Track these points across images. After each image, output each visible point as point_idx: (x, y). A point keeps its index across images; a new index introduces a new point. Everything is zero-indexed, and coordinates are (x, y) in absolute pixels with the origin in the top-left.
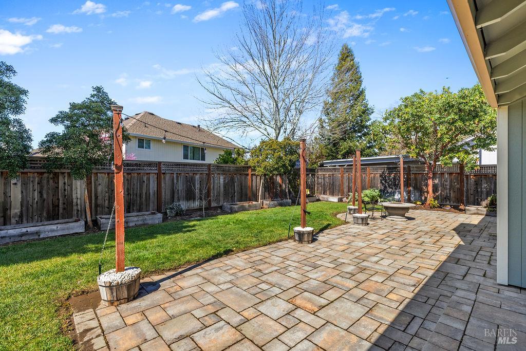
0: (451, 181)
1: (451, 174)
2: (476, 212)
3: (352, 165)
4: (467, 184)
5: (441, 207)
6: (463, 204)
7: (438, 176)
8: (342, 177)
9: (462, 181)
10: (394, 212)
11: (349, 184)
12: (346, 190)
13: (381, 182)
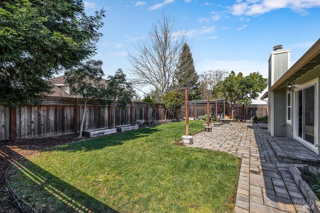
0: (240, 110)
1: (240, 108)
2: (249, 122)
3: (207, 103)
4: (245, 112)
5: (236, 121)
6: (244, 119)
7: (235, 108)
8: (194, 109)
9: (244, 111)
10: (226, 122)
11: (197, 112)
12: (196, 115)
13: (212, 111)
